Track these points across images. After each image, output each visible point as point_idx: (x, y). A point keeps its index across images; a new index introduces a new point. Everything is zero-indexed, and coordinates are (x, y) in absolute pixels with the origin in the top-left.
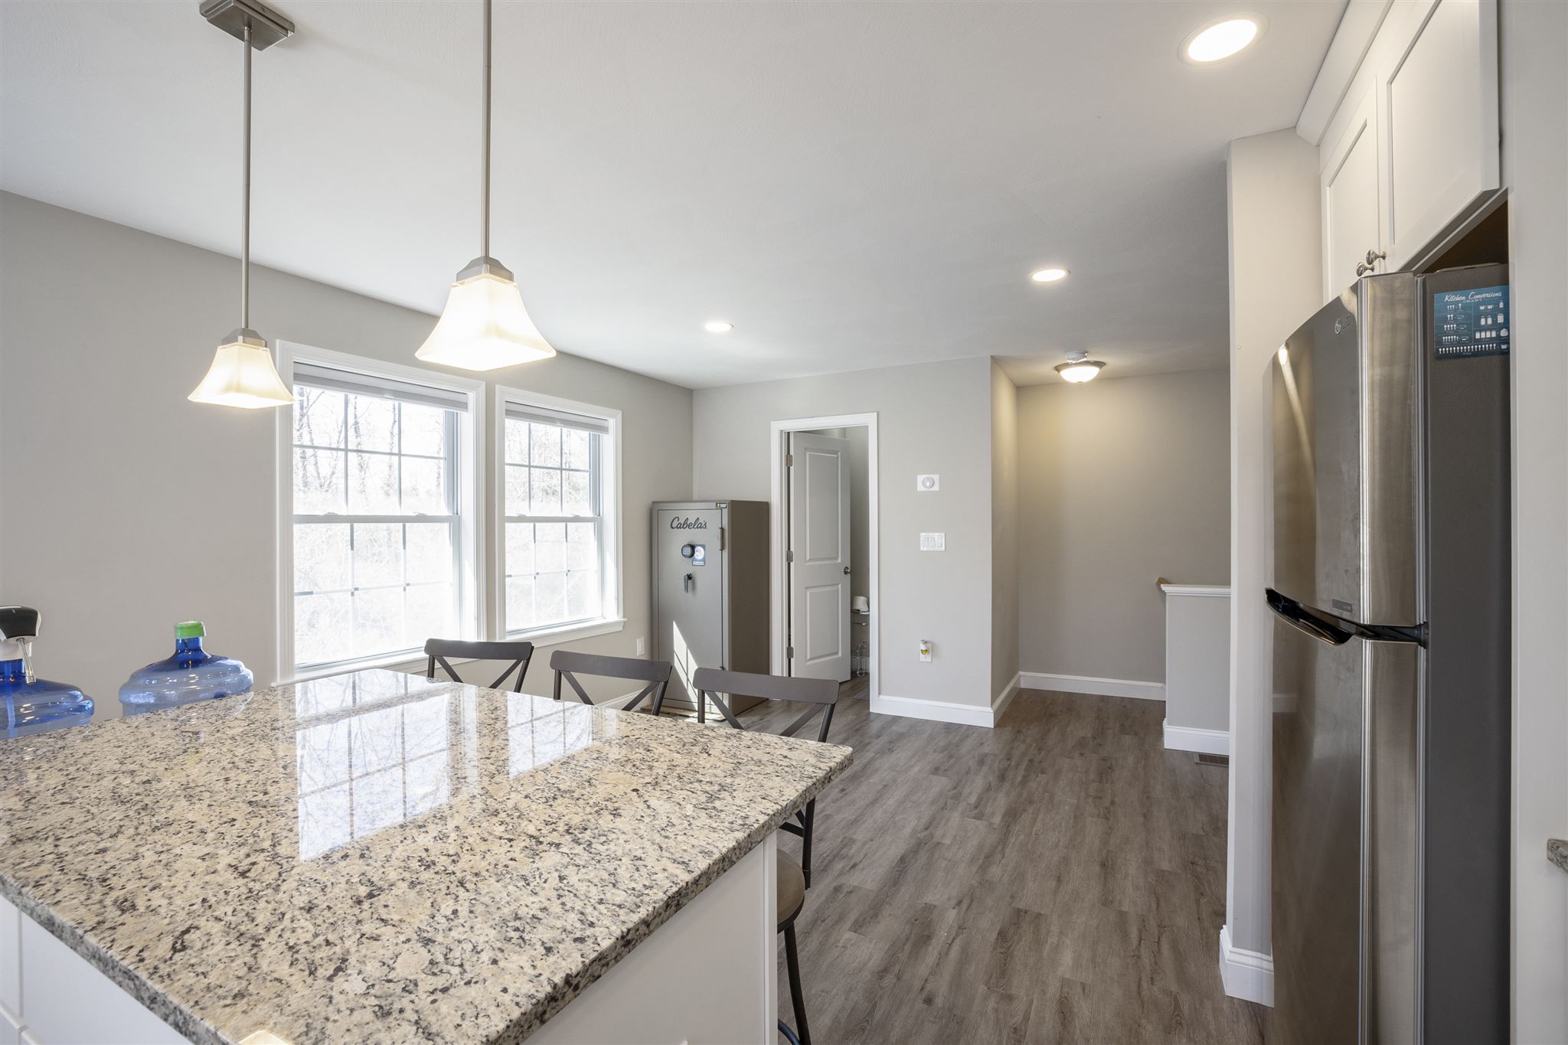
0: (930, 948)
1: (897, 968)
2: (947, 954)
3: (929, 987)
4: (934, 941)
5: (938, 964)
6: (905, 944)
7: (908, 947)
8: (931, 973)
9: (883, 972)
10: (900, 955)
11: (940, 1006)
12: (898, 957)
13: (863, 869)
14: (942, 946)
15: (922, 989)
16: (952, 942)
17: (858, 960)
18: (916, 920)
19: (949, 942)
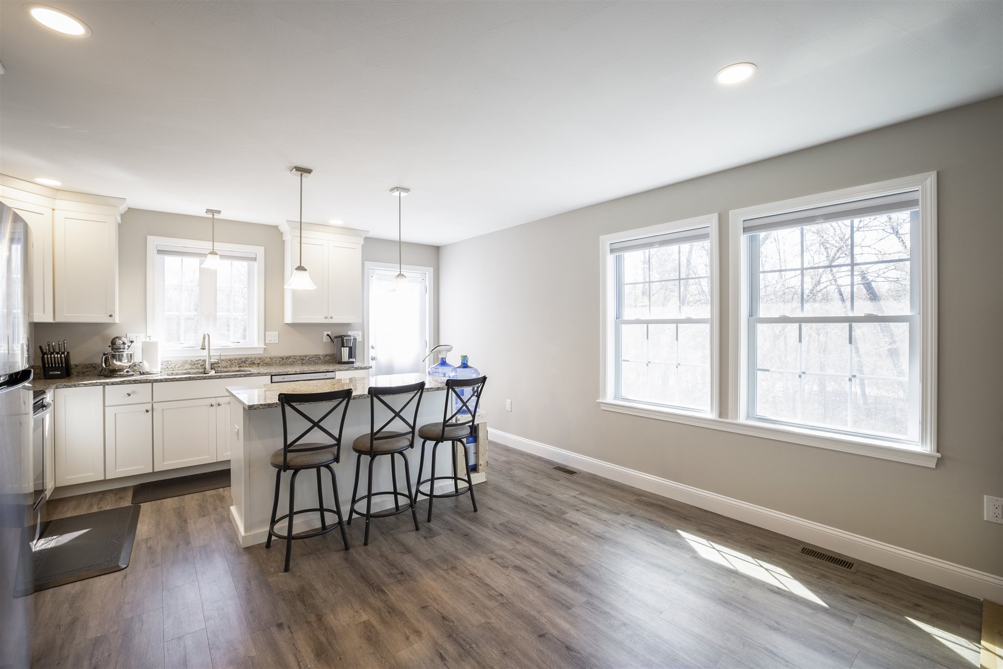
0: (309, 650)
1: (315, 625)
2: (295, 655)
3: (287, 630)
4: (312, 656)
5: (294, 645)
6: (327, 639)
7: (324, 640)
8: (293, 637)
9: (320, 618)
10: (322, 632)
11: (271, 628)
12: (322, 631)
13: (432, 661)
14: (303, 657)
15: (289, 627)
16: (299, 665)
17: (340, 613)
18: (340, 659)
19: (301, 663)
